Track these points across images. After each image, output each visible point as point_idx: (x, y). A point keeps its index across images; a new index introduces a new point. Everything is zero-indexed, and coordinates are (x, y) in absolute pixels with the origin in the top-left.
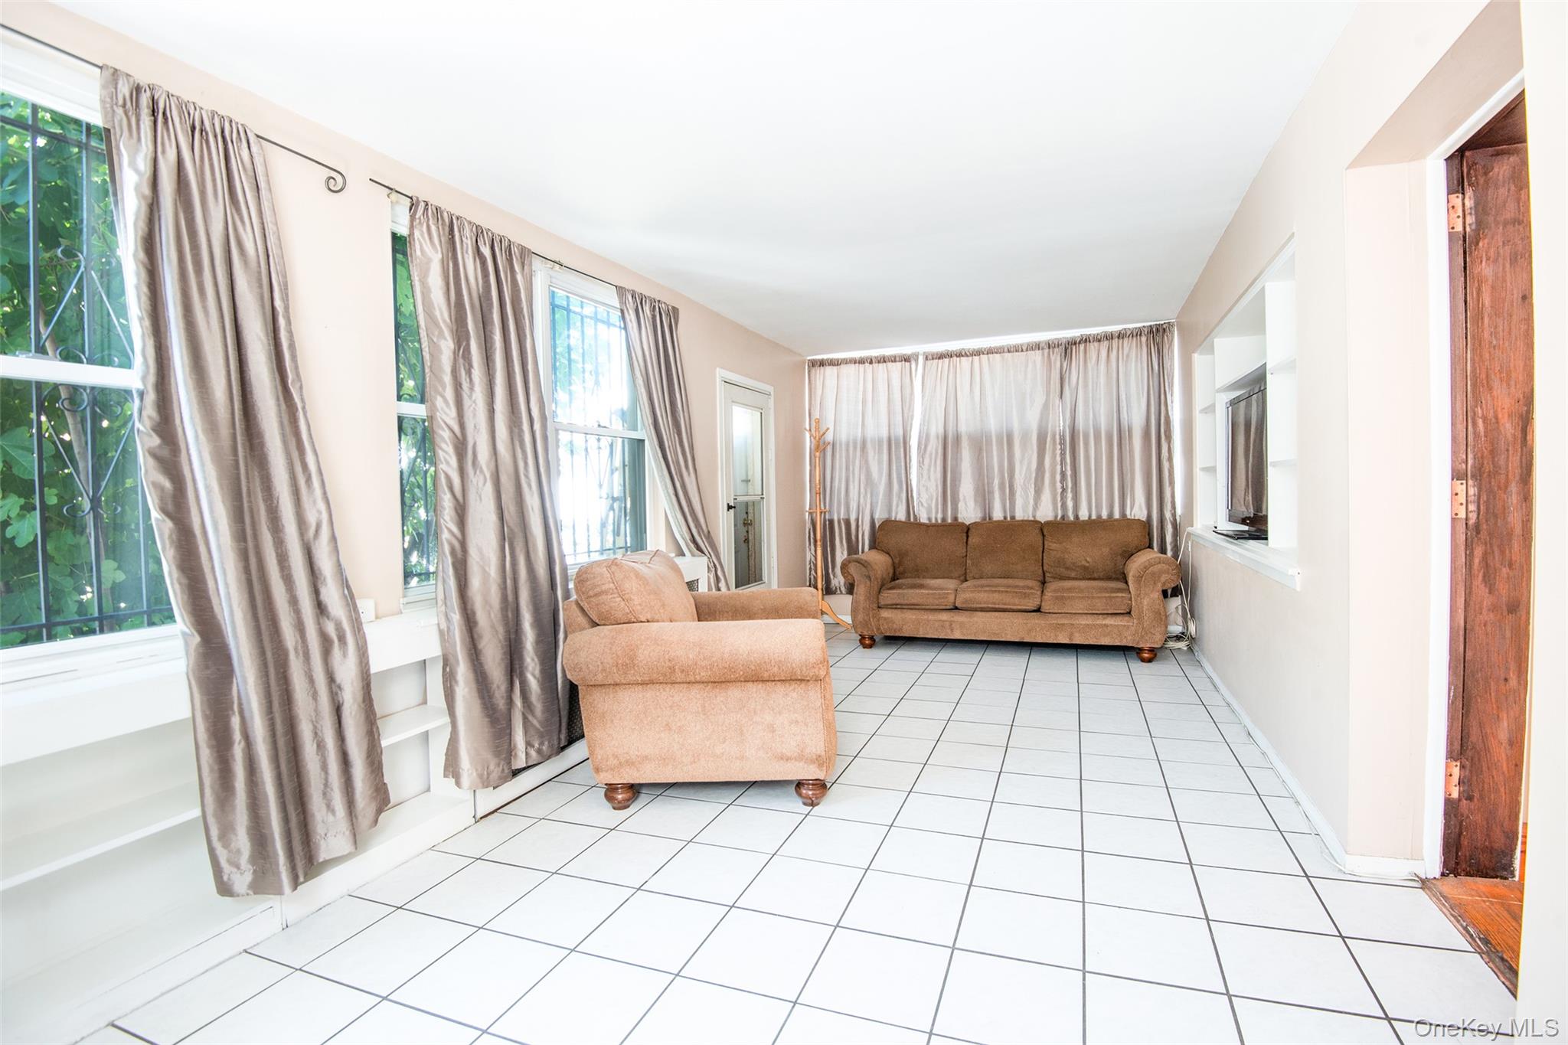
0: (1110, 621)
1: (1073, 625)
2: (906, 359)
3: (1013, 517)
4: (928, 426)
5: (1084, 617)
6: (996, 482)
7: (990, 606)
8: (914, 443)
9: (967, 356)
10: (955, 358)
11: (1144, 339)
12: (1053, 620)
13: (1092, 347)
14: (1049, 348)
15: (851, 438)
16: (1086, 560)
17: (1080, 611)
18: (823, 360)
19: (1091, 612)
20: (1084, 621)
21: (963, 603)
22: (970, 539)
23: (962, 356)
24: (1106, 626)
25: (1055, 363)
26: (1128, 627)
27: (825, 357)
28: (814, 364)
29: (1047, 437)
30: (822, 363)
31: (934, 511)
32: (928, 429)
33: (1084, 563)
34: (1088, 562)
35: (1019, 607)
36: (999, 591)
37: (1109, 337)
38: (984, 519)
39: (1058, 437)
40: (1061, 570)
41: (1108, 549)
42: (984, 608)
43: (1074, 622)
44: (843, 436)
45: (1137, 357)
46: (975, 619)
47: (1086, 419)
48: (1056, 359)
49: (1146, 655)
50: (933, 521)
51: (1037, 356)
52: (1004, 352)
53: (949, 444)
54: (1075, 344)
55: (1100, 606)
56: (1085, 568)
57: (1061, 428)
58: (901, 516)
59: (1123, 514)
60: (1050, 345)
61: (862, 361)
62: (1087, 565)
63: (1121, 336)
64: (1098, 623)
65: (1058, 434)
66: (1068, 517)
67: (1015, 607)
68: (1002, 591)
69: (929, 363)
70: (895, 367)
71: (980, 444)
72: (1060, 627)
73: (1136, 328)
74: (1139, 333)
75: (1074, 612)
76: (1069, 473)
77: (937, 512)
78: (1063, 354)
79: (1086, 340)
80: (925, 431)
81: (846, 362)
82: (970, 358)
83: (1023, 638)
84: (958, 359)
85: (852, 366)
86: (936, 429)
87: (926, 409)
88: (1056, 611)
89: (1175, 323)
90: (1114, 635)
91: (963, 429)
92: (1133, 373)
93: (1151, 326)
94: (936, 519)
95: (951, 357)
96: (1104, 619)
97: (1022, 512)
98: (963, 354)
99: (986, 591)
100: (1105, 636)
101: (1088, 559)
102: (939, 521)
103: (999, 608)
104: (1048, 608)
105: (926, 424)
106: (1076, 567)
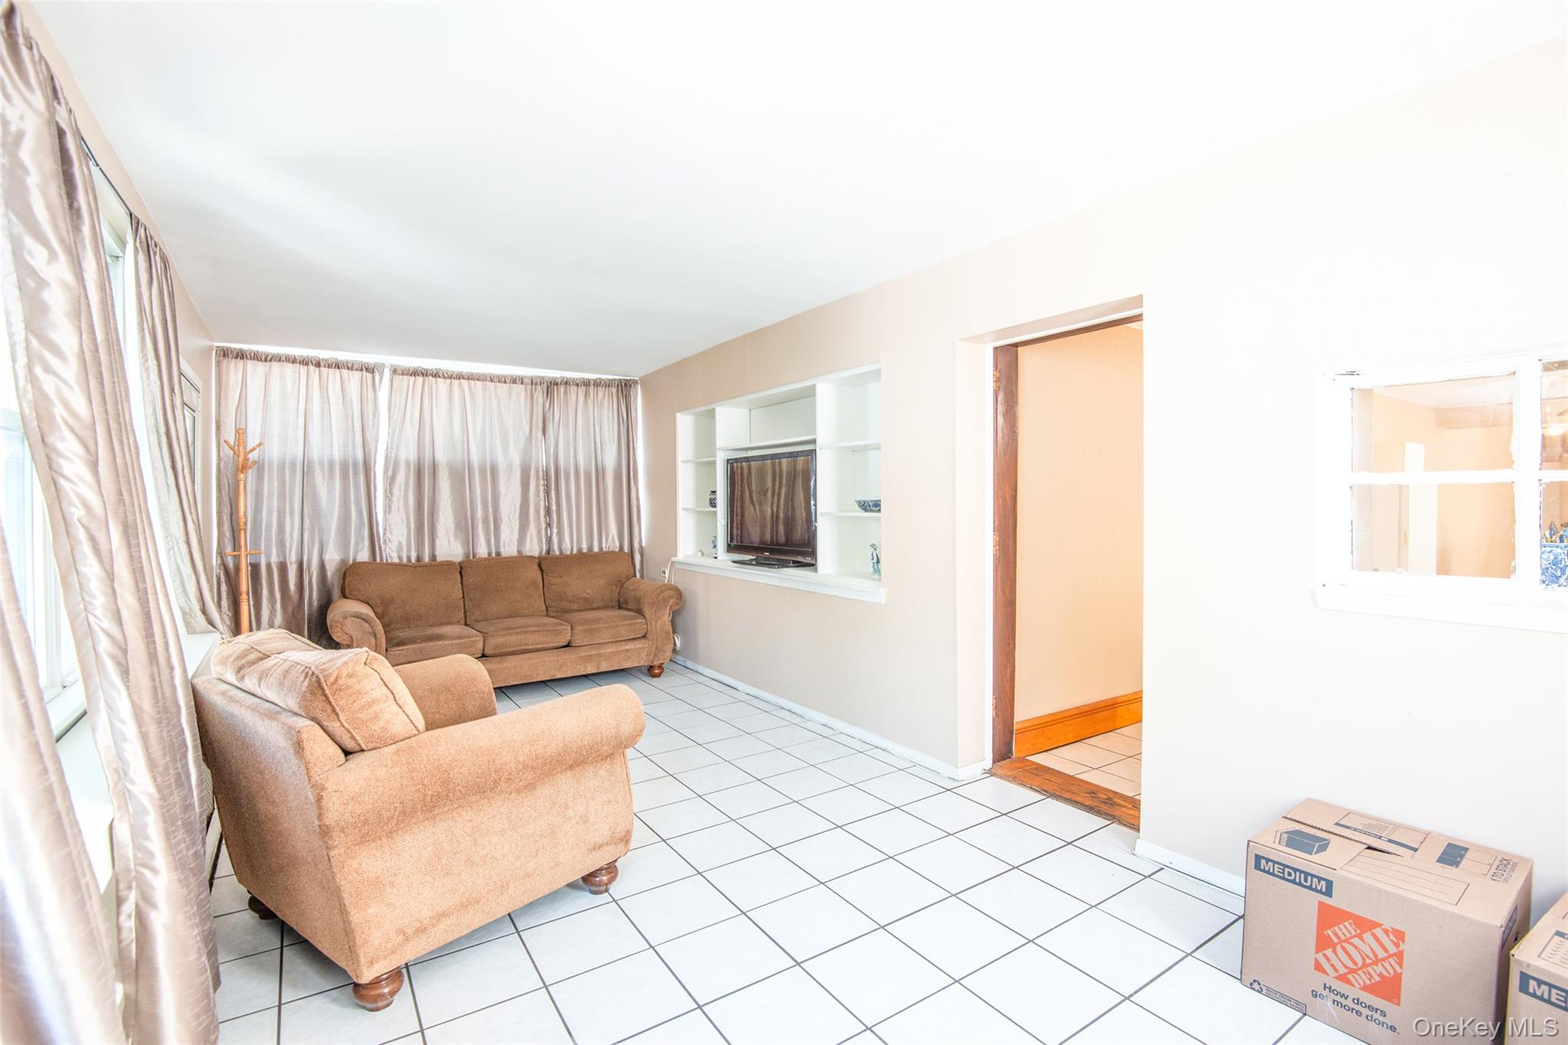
0: (630, 646)
1: (600, 654)
2: (370, 369)
3: (498, 554)
4: (397, 450)
5: (610, 645)
6: (479, 514)
7: (522, 648)
8: (379, 469)
9: (445, 378)
10: (430, 378)
11: (614, 390)
12: (583, 653)
13: (572, 390)
14: (532, 384)
15: (288, 457)
16: (586, 592)
17: (607, 641)
18: (241, 350)
19: (615, 640)
20: (609, 649)
21: (495, 649)
22: (464, 579)
23: (439, 377)
24: (627, 650)
25: (537, 399)
26: (644, 648)
27: (245, 347)
28: (225, 353)
29: (530, 471)
30: (241, 355)
31: (405, 548)
32: (396, 454)
33: (584, 595)
34: (589, 594)
35: (552, 645)
36: (531, 631)
37: (586, 383)
38: (467, 556)
39: (541, 473)
40: (564, 603)
41: (605, 580)
42: (516, 651)
43: (601, 652)
44: (274, 452)
45: (609, 403)
46: (506, 664)
47: (567, 458)
48: (538, 397)
49: (657, 671)
50: (405, 561)
51: (518, 388)
52: (486, 380)
53: (423, 474)
54: (557, 384)
55: (624, 632)
56: (586, 600)
57: (544, 464)
58: (364, 556)
59: (601, 548)
60: (533, 382)
61: (305, 362)
62: (588, 596)
63: (597, 384)
64: (621, 649)
65: (541, 469)
66: (554, 551)
67: (547, 646)
68: (535, 631)
69: (398, 378)
70: (354, 378)
71: (460, 475)
72: (588, 659)
73: (609, 380)
74: (608, 384)
75: (601, 642)
76: (554, 508)
77: (409, 550)
78: (545, 392)
79: (566, 383)
80: (393, 455)
81: (278, 358)
82: (449, 381)
83: (554, 676)
84: (434, 379)
85: (289, 367)
86: (408, 453)
87: (394, 432)
88: (585, 644)
89: (639, 382)
90: (634, 658)
91: (442, 457)
92: (606, 418)
93: (620, 380)
94: (409, 558)
95: (426, 375)
96: (627, 644)
97: (509, 548)
98: (441, 375)
99: (517, 633)
100: (626, 660)
101: (588, 591)
102: (413, 560)
103: (532, 649)
104: (579, 641)
105: (394, 447)
106: (579, 599)
